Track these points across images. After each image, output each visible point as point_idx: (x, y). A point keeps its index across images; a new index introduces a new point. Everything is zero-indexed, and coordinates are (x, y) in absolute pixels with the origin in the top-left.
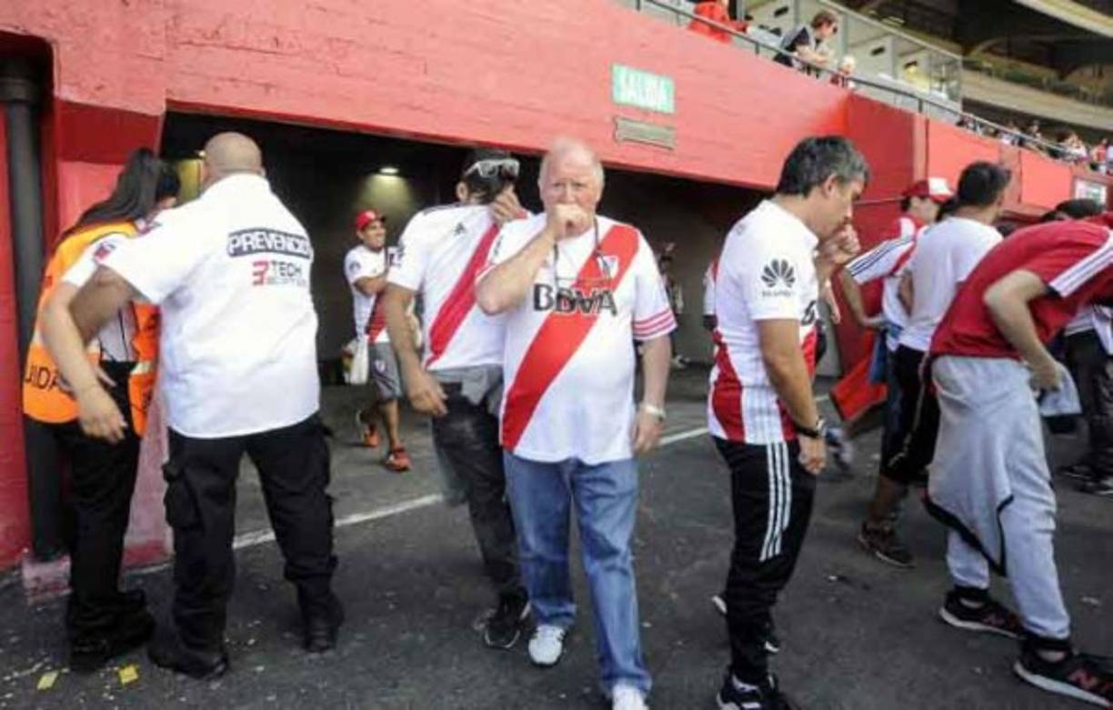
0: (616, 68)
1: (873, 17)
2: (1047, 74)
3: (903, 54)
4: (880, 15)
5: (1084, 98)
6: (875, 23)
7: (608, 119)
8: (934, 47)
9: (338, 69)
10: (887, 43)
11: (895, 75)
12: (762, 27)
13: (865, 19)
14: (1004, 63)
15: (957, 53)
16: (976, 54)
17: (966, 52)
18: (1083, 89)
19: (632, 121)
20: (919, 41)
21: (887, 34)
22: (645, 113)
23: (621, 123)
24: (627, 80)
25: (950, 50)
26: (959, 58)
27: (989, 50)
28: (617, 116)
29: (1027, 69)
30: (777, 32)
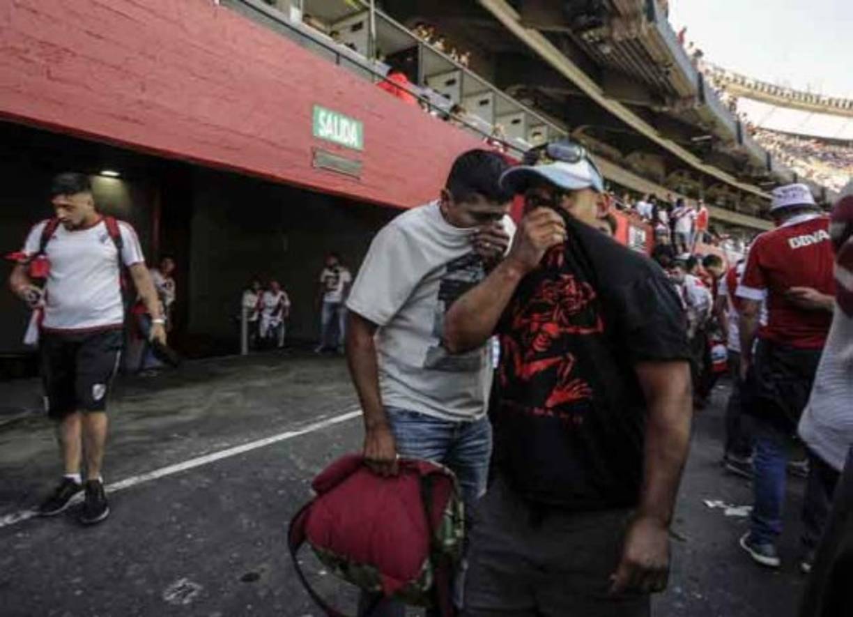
0: (316, 108)
1: (514, 97)
2: (615, 153)
3: (532, 126)
4: (518, 96)
5: (635, 172)
6: (514, 101)
7: (308, 151)
8: (551, 125)
9: (49, 72)
10: (521, 116)
11: (526, 139)
12: (435, 91)
13: (508, 97)
14: (593, 142)
15: (565, 130)
16: (577, 132)
17: (571, 131)
18: (635, 165)
19: (329, 153)
20: (542, 119)
21: (522, 111)
22: (339, 147)
23: (318, 154)
24: (325, 120)
25: (560, 127)
26: (565, 133)
27: (584, 132)
28: (317, 149)
29: (605, 148)
30: (447, 97)
